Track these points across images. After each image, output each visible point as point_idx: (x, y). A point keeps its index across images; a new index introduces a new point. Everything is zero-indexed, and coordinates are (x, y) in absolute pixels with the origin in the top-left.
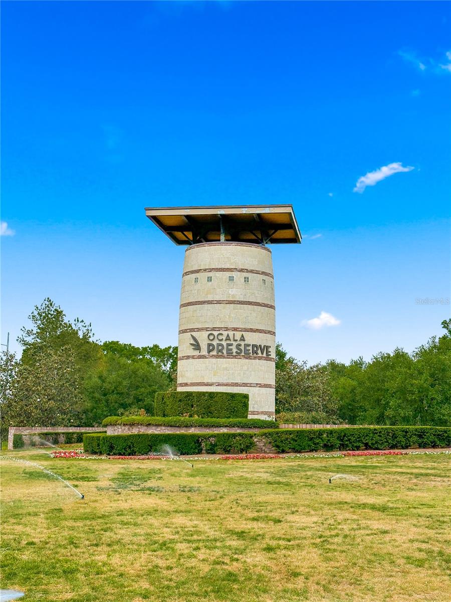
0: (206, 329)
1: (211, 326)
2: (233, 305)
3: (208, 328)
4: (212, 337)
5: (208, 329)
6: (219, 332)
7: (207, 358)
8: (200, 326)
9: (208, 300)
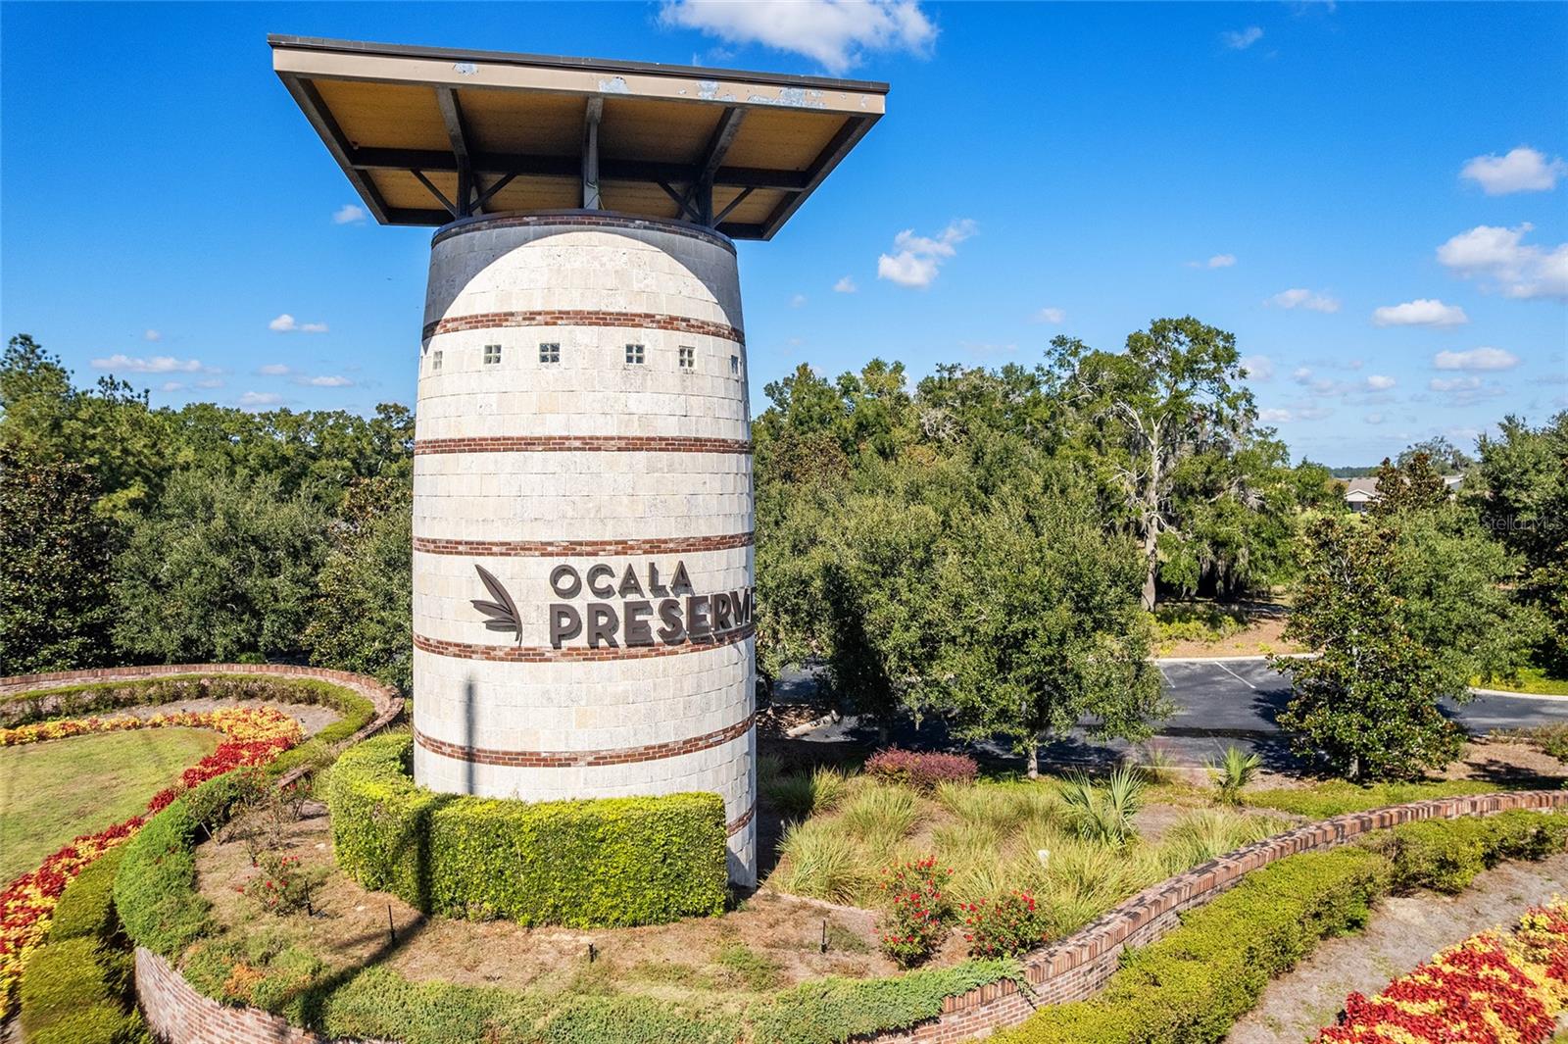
0: (544, 549)
1: (560, 535)
2: (644, 453)
3: (551, 544)
4: (566, 582)
5: (550, 549)
6: (593, 562)
7: (550, 660)
8: (514, 536)
9: (547, 434)
